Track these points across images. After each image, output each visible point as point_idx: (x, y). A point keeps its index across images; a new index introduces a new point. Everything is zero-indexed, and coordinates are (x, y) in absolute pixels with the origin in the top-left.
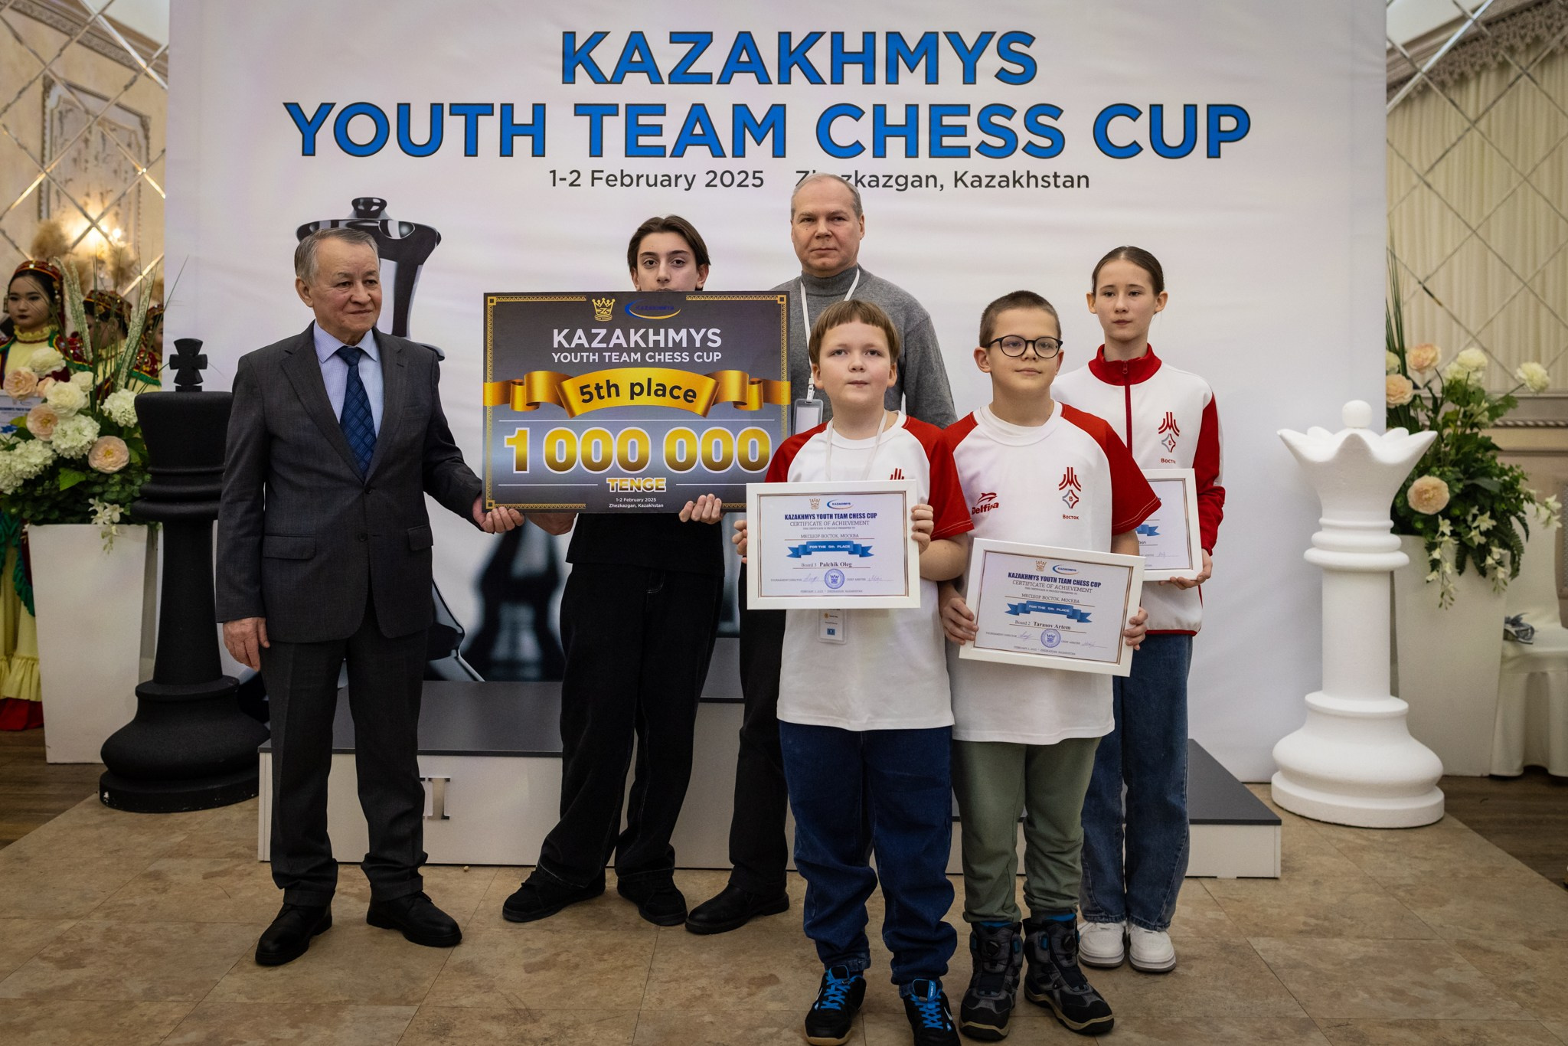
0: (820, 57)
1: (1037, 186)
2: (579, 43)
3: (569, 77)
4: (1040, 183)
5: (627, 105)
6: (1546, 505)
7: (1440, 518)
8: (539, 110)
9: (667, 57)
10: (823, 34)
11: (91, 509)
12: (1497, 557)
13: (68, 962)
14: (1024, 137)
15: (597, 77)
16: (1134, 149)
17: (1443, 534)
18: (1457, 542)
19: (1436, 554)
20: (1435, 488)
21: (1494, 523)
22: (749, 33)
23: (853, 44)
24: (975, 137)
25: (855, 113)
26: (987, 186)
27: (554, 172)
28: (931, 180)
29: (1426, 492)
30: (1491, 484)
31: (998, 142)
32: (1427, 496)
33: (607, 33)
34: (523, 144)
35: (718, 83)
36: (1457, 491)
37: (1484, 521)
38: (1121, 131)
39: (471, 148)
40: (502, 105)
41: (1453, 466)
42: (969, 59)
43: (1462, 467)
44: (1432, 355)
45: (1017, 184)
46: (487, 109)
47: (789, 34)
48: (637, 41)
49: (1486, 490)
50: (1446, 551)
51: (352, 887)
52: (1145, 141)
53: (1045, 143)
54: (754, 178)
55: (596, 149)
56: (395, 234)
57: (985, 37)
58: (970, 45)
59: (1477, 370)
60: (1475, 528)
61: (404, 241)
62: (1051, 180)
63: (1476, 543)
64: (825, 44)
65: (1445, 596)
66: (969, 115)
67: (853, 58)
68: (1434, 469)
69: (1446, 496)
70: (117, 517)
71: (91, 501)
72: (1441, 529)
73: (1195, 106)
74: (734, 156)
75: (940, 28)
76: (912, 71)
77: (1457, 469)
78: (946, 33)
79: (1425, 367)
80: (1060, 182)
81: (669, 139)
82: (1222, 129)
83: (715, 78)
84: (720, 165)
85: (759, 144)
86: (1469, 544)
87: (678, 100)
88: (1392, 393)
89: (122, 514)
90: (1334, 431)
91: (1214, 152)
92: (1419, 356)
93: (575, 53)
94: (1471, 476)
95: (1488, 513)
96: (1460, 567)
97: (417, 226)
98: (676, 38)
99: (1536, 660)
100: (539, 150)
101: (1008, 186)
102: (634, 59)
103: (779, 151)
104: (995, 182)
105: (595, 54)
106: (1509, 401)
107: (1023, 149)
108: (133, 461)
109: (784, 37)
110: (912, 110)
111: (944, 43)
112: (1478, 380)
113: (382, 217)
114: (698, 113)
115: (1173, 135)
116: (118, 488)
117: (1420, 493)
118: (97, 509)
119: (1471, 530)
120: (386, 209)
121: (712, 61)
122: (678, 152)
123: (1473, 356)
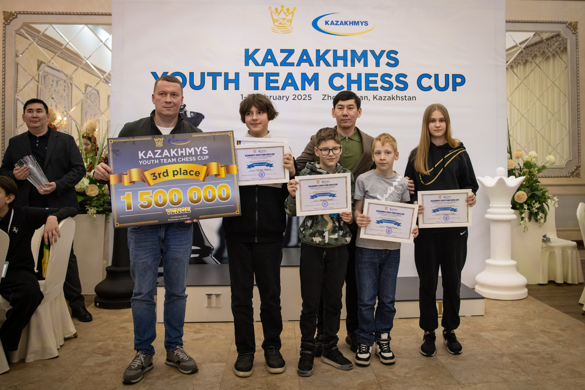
0: (329, 57)
1: (399, 100)
2: (250, 52)
3: (247, 64)
4: (401, 99)
5: (266, 73)
6: (554, 200)
7: (524, 204)
8: (237, 75)
9: (280, 57)
10: (330, 50)
11: (86, 209)
12: (541, 215)
13: (105, 354)
14: (395, 84)
15: (256, 63)
16: (430, 88)
17: (525, 209)
18: (529, 211)
19: (523, 215)
20: (523, 195)
21: (540, 205)
22: (306, 50)
23: (340, 54)
24: (380, 84)
25: (341, 76)
26: (384, 100)
27: (242, 95)
28: (366, 98)
29: (520, 196)
30: (539, 193)
31: (387, 86)
32: (520, 197)
33: (259, 49)
34: (232, 86)
35: (296, 66)
36: (529, 195)
37: (537, 205)
38: (426, 82)
39: (214, 87)
40: (225, 73)
41: (527, 188)
42: (378, 58)
43: (530, 188)
44: (521, 153)
45: (393, 99)
46: (220, 74)
47: (319, 50)
48: (269, 52)
49: (537, 195)
50: (525, 215)
51: (191, 329)
52: (433, 86)
53: (402, 86)
54: (309, 97)
55: (256, 87)
56: (189, 116)
57: (383, 52)
58: (378, 55)
59: (534, 158)
60: (534, 207)
61: (192, 118)
62: (404, 98)
63: (535, 212)
64: (331, 54)
65: (526, 229)
66: (377, 76)
67: (340, 58)
68: (522, 189)
69: (526, 197)
70: (95, 212)
71: (86, 206)
72: (524, 207)
73: (448, 75)
74: (302, 90)
75: (368, 49)
76: (359, 63)
77: (528, 189)
78: (370, 51)
79: (519, 157)
80: (407, 98)
81: (280, 84)
82: (457, 82)
83: (295, 64)
84: (297, 93)
85: (310, 86)
86: (532, 212)
87: (283, 71)
88: (509, 165)
89: (97, 211)
90: (493, 177)
91: (454, 89)
92: (517, 154)
93: (249, 56)
94: (533, 191)
95: (538, 202)
96: (530, 219)
97: (196, 113)
98: (282, 51)
99: (552, 248)
100: (237, 88)
101: (390, 100)
102: (268, 58)
103: (317, 88)
104: (386, 99)
105: (256, 56)
106: (544, 167)
107: (395, 88)
108: (100, 193)
109: (318, 51)
110: (359, 75)
111: (369, 54)
112: (534, 161)
113: (184, 110)
114: (290, 76)
115: (442, 84)
116: (96, 202)
117: (518, 196)
118: (88, 209)
119: (533, 208)
120: (186, 107)
121: (294, 58)
122: (283, 88)
123: (533, 153)
